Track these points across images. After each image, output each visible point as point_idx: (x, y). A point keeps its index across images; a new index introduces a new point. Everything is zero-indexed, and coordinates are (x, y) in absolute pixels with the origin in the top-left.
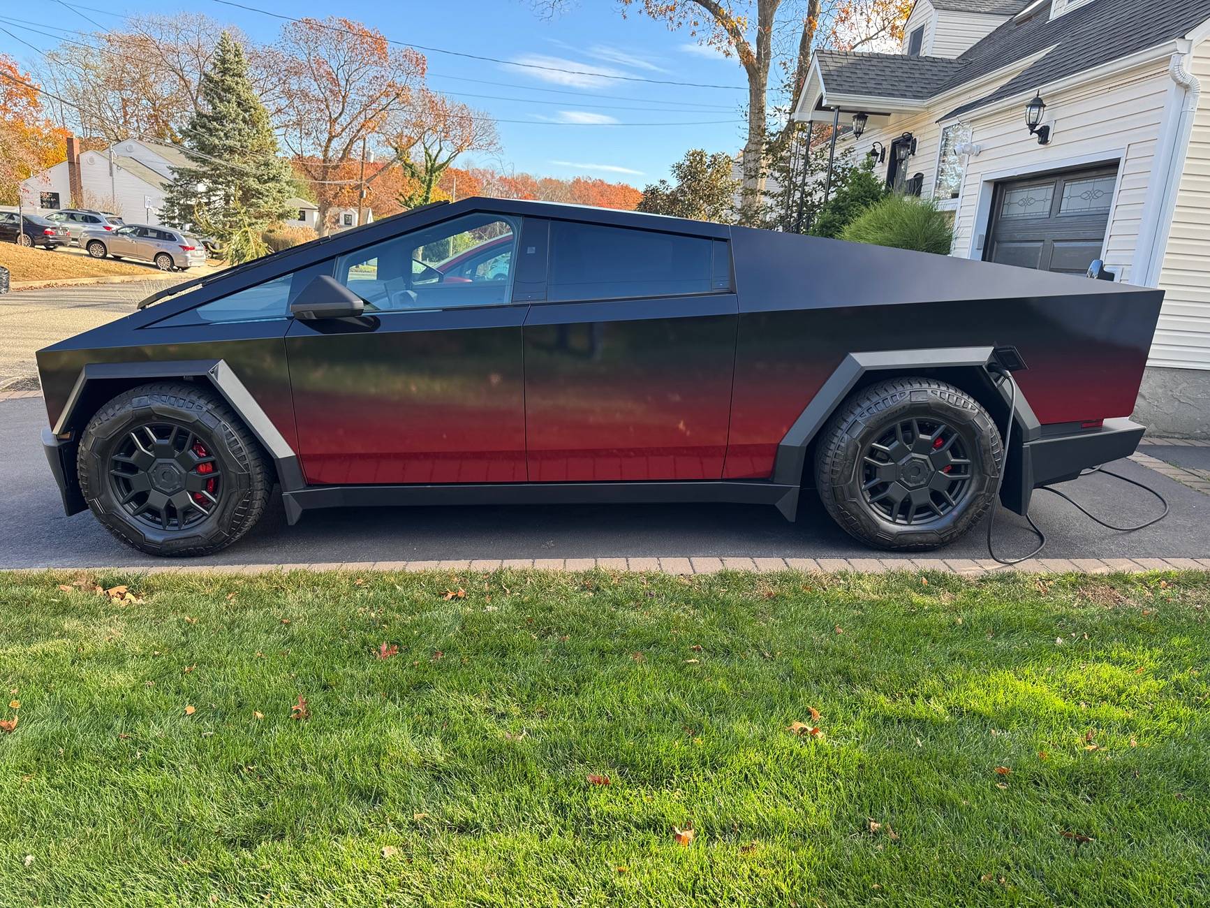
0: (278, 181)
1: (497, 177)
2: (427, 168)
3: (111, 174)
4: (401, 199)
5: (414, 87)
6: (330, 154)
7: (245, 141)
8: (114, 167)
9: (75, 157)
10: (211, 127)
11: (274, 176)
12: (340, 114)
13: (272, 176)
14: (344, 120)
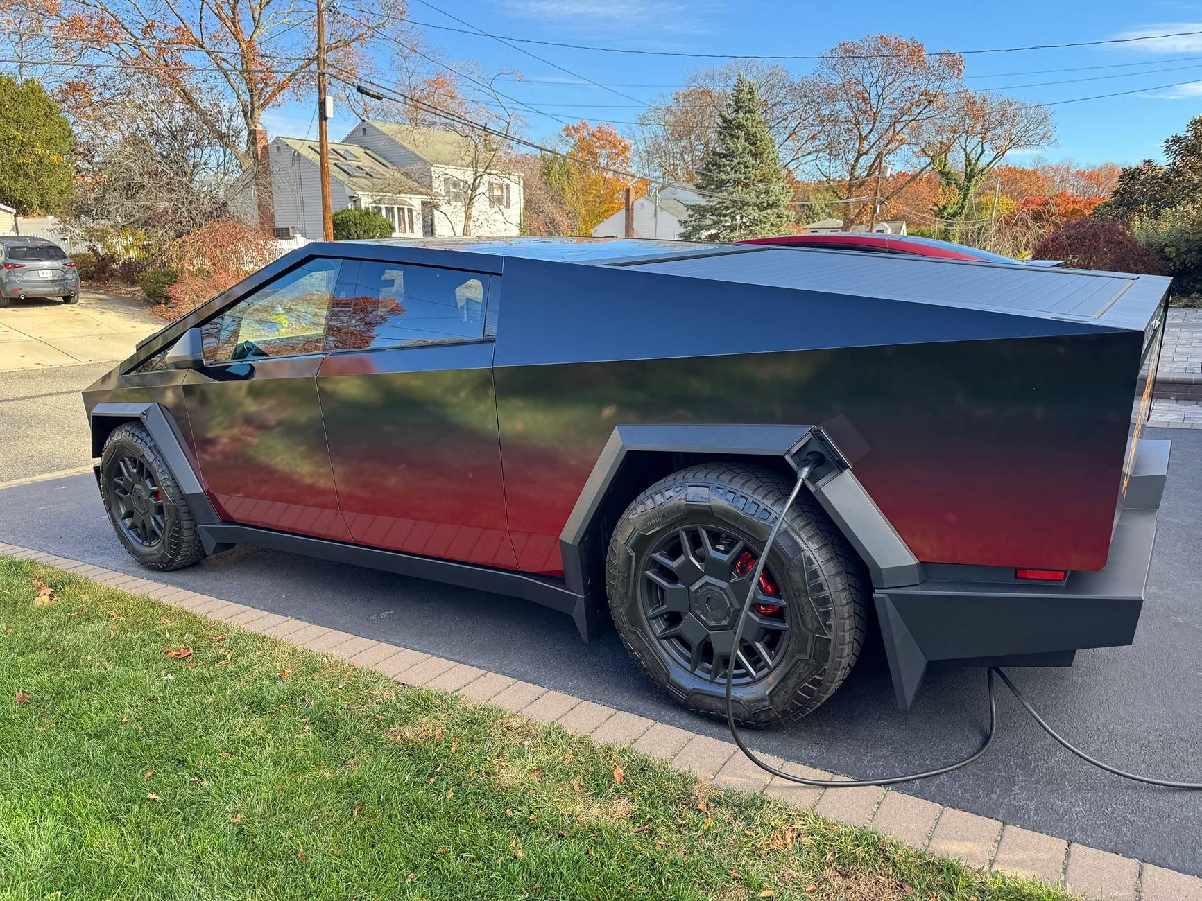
0: (777, 207)
1: (1073, 171)
2: (966, 174)
3: (655, 216)
4: (936, 208)
5: (950, 89)
6: (857, 173)
7: (749, 173)
8: (658, 209)
9: (630, 204)
10: (721, 163)
11: (773, 203)
12: (870, 132)
13: (771, 203)
14: (873, 138)
